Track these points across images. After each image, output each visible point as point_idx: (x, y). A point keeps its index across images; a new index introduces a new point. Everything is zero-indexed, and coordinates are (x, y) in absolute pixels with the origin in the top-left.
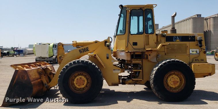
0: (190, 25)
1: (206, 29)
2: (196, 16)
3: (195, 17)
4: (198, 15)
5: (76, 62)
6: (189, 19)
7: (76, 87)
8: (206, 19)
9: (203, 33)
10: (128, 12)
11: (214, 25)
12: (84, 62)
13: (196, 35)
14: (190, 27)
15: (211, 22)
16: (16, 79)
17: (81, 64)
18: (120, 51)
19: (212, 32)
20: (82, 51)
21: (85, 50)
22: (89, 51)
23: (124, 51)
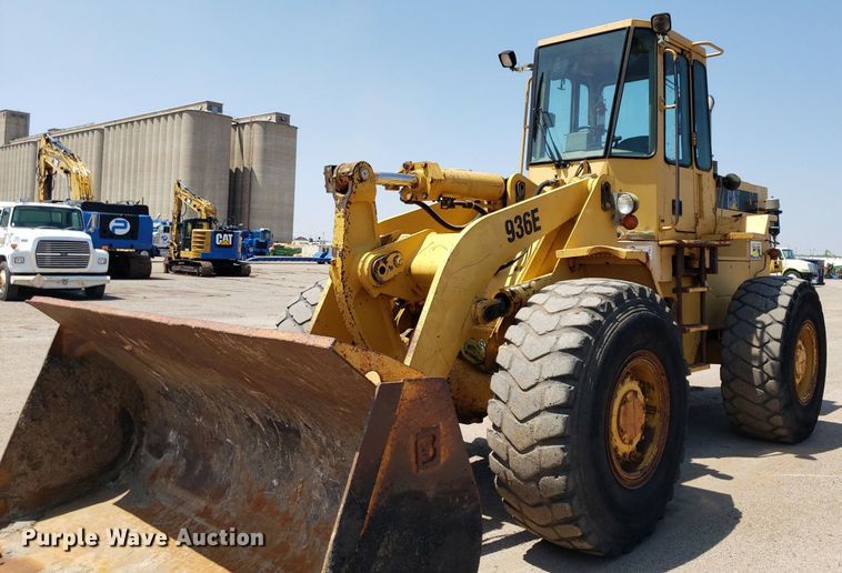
1: (235, 164)
2: (205, 106)
3: (200, 112)
4: (210, 105)
5: (625, 298)
6: (177, 116)
7: (616, 449)
8: (239, 125)
9: (228, 177)
10: (660, 58)
11: (265, 151)
12: (648, 294)
13: (758, 192)
14: (179, 147)
15: (253, 138)
16: (379, 474)
17: (643, 309)
18: (628, 238)
19: (258, 174)
20: (517, 230)
21: (526, 222)
22: (539, 228)
23: (653, 237)
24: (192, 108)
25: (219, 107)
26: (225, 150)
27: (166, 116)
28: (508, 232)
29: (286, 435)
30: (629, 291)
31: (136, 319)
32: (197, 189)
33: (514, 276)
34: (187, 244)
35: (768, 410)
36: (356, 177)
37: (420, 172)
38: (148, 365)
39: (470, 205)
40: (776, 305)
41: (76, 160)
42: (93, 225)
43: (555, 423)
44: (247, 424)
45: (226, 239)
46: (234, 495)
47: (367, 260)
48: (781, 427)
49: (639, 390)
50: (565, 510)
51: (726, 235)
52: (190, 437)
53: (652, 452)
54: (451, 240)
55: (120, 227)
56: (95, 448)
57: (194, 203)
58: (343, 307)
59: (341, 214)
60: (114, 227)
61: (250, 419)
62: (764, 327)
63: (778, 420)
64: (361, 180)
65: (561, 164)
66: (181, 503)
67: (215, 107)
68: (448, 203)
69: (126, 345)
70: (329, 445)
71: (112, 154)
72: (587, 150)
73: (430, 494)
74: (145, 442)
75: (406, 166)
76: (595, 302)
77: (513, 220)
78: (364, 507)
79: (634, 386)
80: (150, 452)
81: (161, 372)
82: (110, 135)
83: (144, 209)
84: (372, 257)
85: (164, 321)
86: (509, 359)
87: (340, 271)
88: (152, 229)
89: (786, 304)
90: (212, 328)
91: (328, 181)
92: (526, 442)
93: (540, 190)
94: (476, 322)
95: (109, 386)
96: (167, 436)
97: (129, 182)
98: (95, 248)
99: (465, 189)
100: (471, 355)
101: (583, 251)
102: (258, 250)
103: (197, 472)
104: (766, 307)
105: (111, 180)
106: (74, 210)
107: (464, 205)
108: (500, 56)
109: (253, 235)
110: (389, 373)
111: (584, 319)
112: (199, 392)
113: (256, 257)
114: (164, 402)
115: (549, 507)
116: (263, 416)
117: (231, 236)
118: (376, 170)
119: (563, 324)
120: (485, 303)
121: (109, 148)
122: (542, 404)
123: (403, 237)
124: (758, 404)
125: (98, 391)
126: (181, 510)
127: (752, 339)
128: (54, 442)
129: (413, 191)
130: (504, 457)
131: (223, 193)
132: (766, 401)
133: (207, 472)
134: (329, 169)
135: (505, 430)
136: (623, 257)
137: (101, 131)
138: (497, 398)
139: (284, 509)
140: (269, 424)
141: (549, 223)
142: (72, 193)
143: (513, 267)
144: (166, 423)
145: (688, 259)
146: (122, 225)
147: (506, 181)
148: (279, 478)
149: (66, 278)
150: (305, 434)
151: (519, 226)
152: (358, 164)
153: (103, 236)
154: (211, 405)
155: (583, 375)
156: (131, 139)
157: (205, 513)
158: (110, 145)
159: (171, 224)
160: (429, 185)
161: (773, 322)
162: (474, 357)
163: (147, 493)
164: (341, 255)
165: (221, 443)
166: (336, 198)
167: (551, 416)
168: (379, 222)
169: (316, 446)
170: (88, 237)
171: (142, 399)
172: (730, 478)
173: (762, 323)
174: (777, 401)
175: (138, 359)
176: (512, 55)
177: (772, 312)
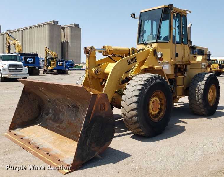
0: (45, 32)
1: (63, 40)
2: (53, 22)
3: (52, 24)
4: (55, 22)
5: (154, 78)
6: (44, 25)
7: (152, 113)
8: (63, 28)
9: (60, 44)
10: (172, 15)
11: (71, 36)
12: (160, 77)
13: (205, 49)
14: (45, 35)
15: (68, 32)
16: (93, 111)
17: (158, 81)
18: (162, 63)
19: (69, 43)
20: (130, 62)
21: (133, 60)
22: (137, 61)
23: (169, 63)
24: (49, 23)
25: (57, 22)
26: (59, 36)
27: (41, 25)
28: (128, 63)
29: (76, 108)
30: (155, 76)
31: (43, 83)
32: (52, 48)
33: (131, 73)
34: (49, 65)
35: (200, 107)
36: (91, 50)
37: (107, 48)
38: (45, 94)
39: (119, 56)
40: (203, 80)
41: (17, 41)
42: (23, 60)
43: (135, 106)
44: (67, 107)
45: (61, 63)
46: (65, 122)
47: (94, 70)
48: (204, 112)
49: (158, 100)
50: (137, 125)
51: (190, 62)
52: (54, 111)
53: (162, 114)
54: (113, 65)
55: (30, 60)
56: (33, 113)
57: (51, 53)
58: (88, 81)
59: (88, 59)
60: (29, 60)
61: (68, 106)
62: (199, 86)
63: (203, 110)
64: (92, 51)
65: (146, 44)
66: (53, 125)
67: (56, 22)
68: (114, 55)
69: (40, 89)
70: (85, 110)
71: (26, 38)
72: (152, 40)
73: (104, 116)
74: (44, 112)
75: (103, 47)
76: (146, 79)
77: (129, 60)
78: (90, 118)
79: (157, 98)
80: (46, 115)
81: (48, 96)
82: (25, 32)
83: (37, 55)
84: (95, 69)
85: (49, 83)
86: (126, 92)
87: (87, 72)
88: (39, 61)
89: (206, 80)
90: (59, 84)
91: (85, 51)
92: (129, 110)
93: (139, 51)
94: (120, 84)
95: (36, 99)
96: (49, 111)
97: (31, 46)
98: (24, 66)
99: (118, 52)
100: (120, 92)
101: (147, 67)
102: (70, 67)
103: (56, 118)
104: (200, 81)
105: (26, 46)
106: (18, 56)
107: (118, 56)
108: (131, 15)
109: (69, 62)
110: (95, 92)
111: (143, 83)
112: (56, 100)
113: (70, 69)
114: (48, 103)
115: (134, 124)
116: (71, 104)
117: (62, 62)
118: (95, 48)
119: (138, 84)
120: (122, 80)
121: (25, 36)
122: (132, 101)
123: (103, 64)
124: (197, 106)
125: (33, 100)
126: (53, 126)
127: (196, 89)
128: (24, 111)
129: (105, 53)
130: (124, 114)
131: (59, 49)
132: (199, 105)
133: (59, 118)
134: (85, 48)
135: (124, 108)
136: (155, 68)
137: (22, 30)
138: (123, 101)
139: (76, 124)
140: (72, 106)
141: (139, 60)
142: (16, 50)
143: (131, 71)
144: (49, 108)
145: (180, 68)
146: (31, 60)
147: (129, 49)
148: (75, 118)
149: (17, 75)
150: (80, 108)
151: (131, 61)
152: (91, 47)
153: (26, 63)
154: (59, 103)
155: (142, 95)
156: (31, 33)
157: (59, 127)
158: (25, 35)
159: (44, 59)
160: (109, 51)
161: (202, 85)
162: (121, 93)
163: (45, 123)
164: (88, 69)
165: (62, 112)
166: (86, 55)
167: (134, 104)
168: (97, 61)
169: (82, 110)
170: (22, 63)
171: (43, 103)
172: (187, 123)
173: (199, 84)
174: (202, 105)
175: (42, 92)
176: (134, 15)
177: (202, 82)
